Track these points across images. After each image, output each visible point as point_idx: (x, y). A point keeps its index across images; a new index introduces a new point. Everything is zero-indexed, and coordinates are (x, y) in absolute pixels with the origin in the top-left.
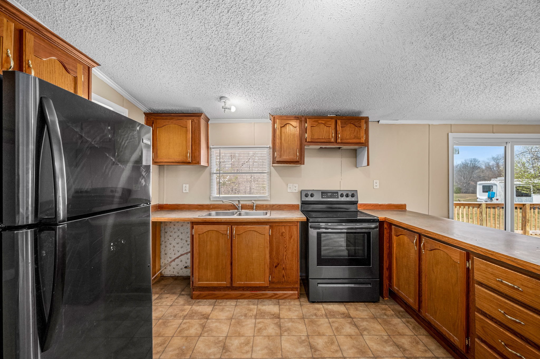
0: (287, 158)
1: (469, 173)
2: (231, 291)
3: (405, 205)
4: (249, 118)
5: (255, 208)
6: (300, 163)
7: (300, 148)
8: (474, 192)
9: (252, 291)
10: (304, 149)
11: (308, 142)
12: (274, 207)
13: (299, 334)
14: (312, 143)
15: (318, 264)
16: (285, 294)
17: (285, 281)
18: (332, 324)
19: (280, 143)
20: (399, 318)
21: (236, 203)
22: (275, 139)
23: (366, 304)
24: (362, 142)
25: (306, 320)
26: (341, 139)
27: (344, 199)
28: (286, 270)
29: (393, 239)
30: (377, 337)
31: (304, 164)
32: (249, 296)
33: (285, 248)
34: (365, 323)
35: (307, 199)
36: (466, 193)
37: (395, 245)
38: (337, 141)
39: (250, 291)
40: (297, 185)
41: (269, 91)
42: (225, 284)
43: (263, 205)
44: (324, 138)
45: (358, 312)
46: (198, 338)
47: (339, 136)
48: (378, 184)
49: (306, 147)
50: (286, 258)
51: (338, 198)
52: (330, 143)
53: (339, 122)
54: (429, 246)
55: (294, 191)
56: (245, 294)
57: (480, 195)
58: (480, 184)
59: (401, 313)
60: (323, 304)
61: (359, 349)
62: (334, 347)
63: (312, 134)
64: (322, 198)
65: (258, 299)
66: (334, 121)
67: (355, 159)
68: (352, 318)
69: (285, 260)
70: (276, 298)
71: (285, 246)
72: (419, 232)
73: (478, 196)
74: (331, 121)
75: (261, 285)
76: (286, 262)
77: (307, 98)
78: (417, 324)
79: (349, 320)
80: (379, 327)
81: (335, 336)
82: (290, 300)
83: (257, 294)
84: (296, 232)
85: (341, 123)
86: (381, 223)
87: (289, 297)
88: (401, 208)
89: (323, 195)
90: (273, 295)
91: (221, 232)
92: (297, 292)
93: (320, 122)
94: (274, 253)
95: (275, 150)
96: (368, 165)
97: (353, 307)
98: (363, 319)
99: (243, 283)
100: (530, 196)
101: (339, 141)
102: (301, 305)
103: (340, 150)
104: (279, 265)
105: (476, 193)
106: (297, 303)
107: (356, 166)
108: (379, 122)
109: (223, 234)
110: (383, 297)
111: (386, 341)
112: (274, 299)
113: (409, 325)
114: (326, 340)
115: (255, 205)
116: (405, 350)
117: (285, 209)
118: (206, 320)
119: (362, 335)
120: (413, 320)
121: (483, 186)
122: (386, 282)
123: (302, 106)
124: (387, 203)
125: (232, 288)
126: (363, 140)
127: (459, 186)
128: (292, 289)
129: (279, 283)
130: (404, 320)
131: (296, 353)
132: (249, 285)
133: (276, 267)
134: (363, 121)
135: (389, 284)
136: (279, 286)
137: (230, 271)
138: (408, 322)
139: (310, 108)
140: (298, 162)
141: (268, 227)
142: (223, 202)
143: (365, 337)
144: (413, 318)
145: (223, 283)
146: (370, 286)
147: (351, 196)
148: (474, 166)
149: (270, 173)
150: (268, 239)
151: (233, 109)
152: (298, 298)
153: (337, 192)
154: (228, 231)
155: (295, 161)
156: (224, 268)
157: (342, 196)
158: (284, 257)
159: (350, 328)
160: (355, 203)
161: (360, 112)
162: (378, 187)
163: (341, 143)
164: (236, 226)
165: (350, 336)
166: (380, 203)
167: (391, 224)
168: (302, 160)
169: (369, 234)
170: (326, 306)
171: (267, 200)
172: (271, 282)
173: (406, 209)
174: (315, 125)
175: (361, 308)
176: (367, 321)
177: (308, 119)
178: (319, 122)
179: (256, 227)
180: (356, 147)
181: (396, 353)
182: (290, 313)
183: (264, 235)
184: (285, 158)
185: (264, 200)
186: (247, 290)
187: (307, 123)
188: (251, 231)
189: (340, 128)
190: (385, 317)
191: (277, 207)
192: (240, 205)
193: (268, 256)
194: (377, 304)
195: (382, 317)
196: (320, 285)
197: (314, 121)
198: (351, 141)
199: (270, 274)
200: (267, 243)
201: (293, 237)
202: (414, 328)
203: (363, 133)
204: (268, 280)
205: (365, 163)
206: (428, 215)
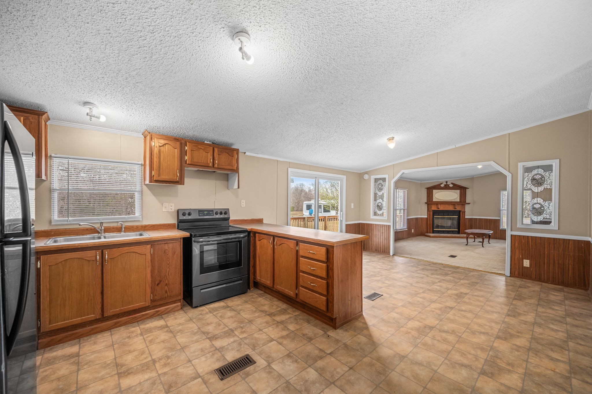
0: (167, 177)
1: (299, 195)
2: (102, 323)
3: (262, 219)
4: (115, 129)
5: (123, 229)
6: (180, 183)
7: (180, 169)
8: (302, 210)
9: (130, 315)
10: (184, 170)
11: (188, 164)
12: (147, 227)
13: (192, 330)
14: (192, 166)
15: (201, 273)
16: (168, 308)
17: (168, 296)
18: (216, 315)
19: (159, 162)
20: (261, 297)
21: (97, 226)
22: (152, 157)
23: (239, 296)
24: (234, 169)
25: (194, 320)
26: (218, 165)
27: (218, 216)
28: (169, 285)
29: (257, 243)
30: (249, 312)
31: (183, 184)
32: (126, 322)
33: (168, 264)
34: (240, 307)
35: (184, 218)
36: (297, 211)
37: (258, 248)
38: (215, 166)
39: (127, 316)
40: (174, 204)
41: (153, 111)
42: (94, 316)
43: (133, 227)
44: (203, 162)
45: (234, 303)
46: (76, 373)
47: (217, 162)
48: (244, 203)
49: (186, 168)
50: (168, 274)
51: (213, 215)
52: (208, 167)
53: (216, 150)
54: (279, 243)
55: (170, 211)
56: (121, 321)
57: (305, 212)
58: (305, 204)
59: (262, 295)
60: (205, 306)
61: (239, 321)
62: (222, 327)
63: (192, 157)
64: (199, 216)
65: (138, 322)
66: (212, 148)
67: (227, 182)
68: (231, 307)
69: (168, 276)
70: (158, 315)
71: (168, 263)
72: (274, 234)
73: (304, 213)
74: (209, 148)
75: (140, 307)
76: (169, 278)
77: (190, 125)
78: (271, 297)
79: (229, 309)
80: (249, 306)
81: (221, 321)
82: (173, 313)
83: (135, 317)
84: (179, 248)
85: (218, 151)
86: (249, 233)
87: (172, 310)
88: (260, 221)
89: (200, 214)
90: (155, 312)
91: (86, 258)
92: (180, 304)
93: (200, 147)
94: (156, 272)
95: (152, 169)
96: (239, 188)
97: (230, 300)
98: (238, 305)
99: (118, 309)
100: (330, 212)
101: (216, 166)
102: (185, 312)
103: (215, 173)
104: (162, 282)
105: (303, 211)
106: (181, 312)
107: (228, 188)
108: (245, 153)
109: (89, 261)
110: (250, 289)
111: (255, 312)
112: (156, 316)
113: (267, 299)
114: (215, 325)
115: (123, 226)
116: (266, 312)
117: (160, 229)
118: (77, 358)
119: (239, 314)
120: (269, 296)
121: (307, 205)
122: (252, 277)
123: (182, 130)
124: (250, 218)
125: (103, 318)
126: (235, 168)
127: (293, 206)
128: (175, 302)
129: (161, 299)
130: (264, 297)
131: (193, 341)
132: (127, 310)
133: (158, 284)
134: (235, 152)
135: (254, 278)
136: (161, 302)
137: (100, 300)
138: (266, 298)
139: (190, 133)
140: (178, 182)
141: (149, 246)
142: (80, 225)
143: (241, 314)
144: (269, 294)
145: (89, 317)
146: (241, 282)
147: (224, 213)
148: (302, 190)
149: (142, 192)
150: (150, 258)
151: (103, 119)
152: (181, 308)
153: (212, 211)
154: (98, 257)
155: (175, 181)
156: (91, 300)
157: (216, 214)
158: (167, 274)
159: (230, 313)
160: (227, 219)
161: (232, 144)
162: (244, 206)
163: (218, 168)
164: (109, 250)
165: (232, 317)
166: (246, 219)
167: (255, 233)
168: (182, 180)
169: (240, 242)
170: (208, 306)
171: (139, 221)
172: (152, 301)
173: (263, 222)
174: (195, 150)
175: (236, 300)
176: (241, 305)
177: (188, 143)
178: (198, 147)
179: (135, 248)
180: (229, 172)
181: (261, 315)
182: (176, 321)
183: (145, 255)
184: (164, 177)
185: (134, 221)
186: (123, 316)
187: (187, 146)
188: (129, 253)
189: (217, 155)
190: (253, 299)
191: (151, 227)
192: (103, 228)
193: (149, 276)
194: (246, 294)
195: (251, 300)
196: (202, 291)
197: (194, 146)
198: (226, 167)
199: (151, 293)
200: (148, 262)
201: (176, 253)
202: (270, 300)
203: (234, 162)
204: (149, 300)
205: (236, 186)
206: (277, 225)
